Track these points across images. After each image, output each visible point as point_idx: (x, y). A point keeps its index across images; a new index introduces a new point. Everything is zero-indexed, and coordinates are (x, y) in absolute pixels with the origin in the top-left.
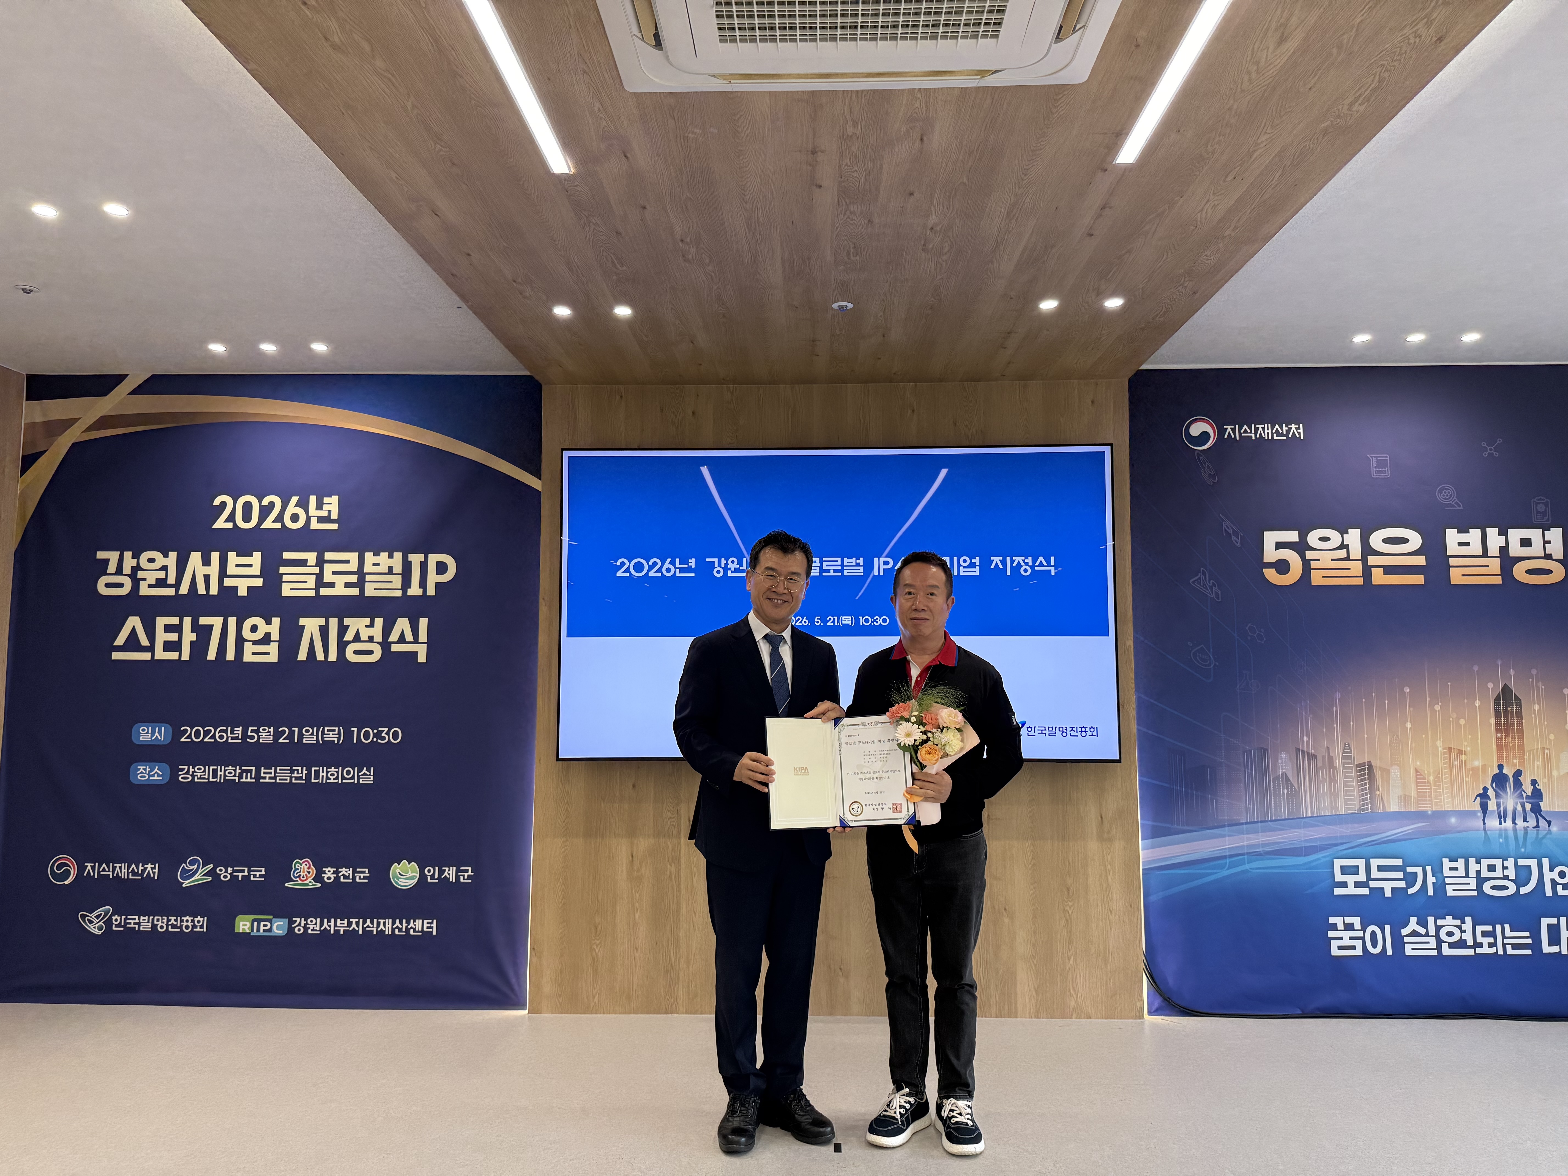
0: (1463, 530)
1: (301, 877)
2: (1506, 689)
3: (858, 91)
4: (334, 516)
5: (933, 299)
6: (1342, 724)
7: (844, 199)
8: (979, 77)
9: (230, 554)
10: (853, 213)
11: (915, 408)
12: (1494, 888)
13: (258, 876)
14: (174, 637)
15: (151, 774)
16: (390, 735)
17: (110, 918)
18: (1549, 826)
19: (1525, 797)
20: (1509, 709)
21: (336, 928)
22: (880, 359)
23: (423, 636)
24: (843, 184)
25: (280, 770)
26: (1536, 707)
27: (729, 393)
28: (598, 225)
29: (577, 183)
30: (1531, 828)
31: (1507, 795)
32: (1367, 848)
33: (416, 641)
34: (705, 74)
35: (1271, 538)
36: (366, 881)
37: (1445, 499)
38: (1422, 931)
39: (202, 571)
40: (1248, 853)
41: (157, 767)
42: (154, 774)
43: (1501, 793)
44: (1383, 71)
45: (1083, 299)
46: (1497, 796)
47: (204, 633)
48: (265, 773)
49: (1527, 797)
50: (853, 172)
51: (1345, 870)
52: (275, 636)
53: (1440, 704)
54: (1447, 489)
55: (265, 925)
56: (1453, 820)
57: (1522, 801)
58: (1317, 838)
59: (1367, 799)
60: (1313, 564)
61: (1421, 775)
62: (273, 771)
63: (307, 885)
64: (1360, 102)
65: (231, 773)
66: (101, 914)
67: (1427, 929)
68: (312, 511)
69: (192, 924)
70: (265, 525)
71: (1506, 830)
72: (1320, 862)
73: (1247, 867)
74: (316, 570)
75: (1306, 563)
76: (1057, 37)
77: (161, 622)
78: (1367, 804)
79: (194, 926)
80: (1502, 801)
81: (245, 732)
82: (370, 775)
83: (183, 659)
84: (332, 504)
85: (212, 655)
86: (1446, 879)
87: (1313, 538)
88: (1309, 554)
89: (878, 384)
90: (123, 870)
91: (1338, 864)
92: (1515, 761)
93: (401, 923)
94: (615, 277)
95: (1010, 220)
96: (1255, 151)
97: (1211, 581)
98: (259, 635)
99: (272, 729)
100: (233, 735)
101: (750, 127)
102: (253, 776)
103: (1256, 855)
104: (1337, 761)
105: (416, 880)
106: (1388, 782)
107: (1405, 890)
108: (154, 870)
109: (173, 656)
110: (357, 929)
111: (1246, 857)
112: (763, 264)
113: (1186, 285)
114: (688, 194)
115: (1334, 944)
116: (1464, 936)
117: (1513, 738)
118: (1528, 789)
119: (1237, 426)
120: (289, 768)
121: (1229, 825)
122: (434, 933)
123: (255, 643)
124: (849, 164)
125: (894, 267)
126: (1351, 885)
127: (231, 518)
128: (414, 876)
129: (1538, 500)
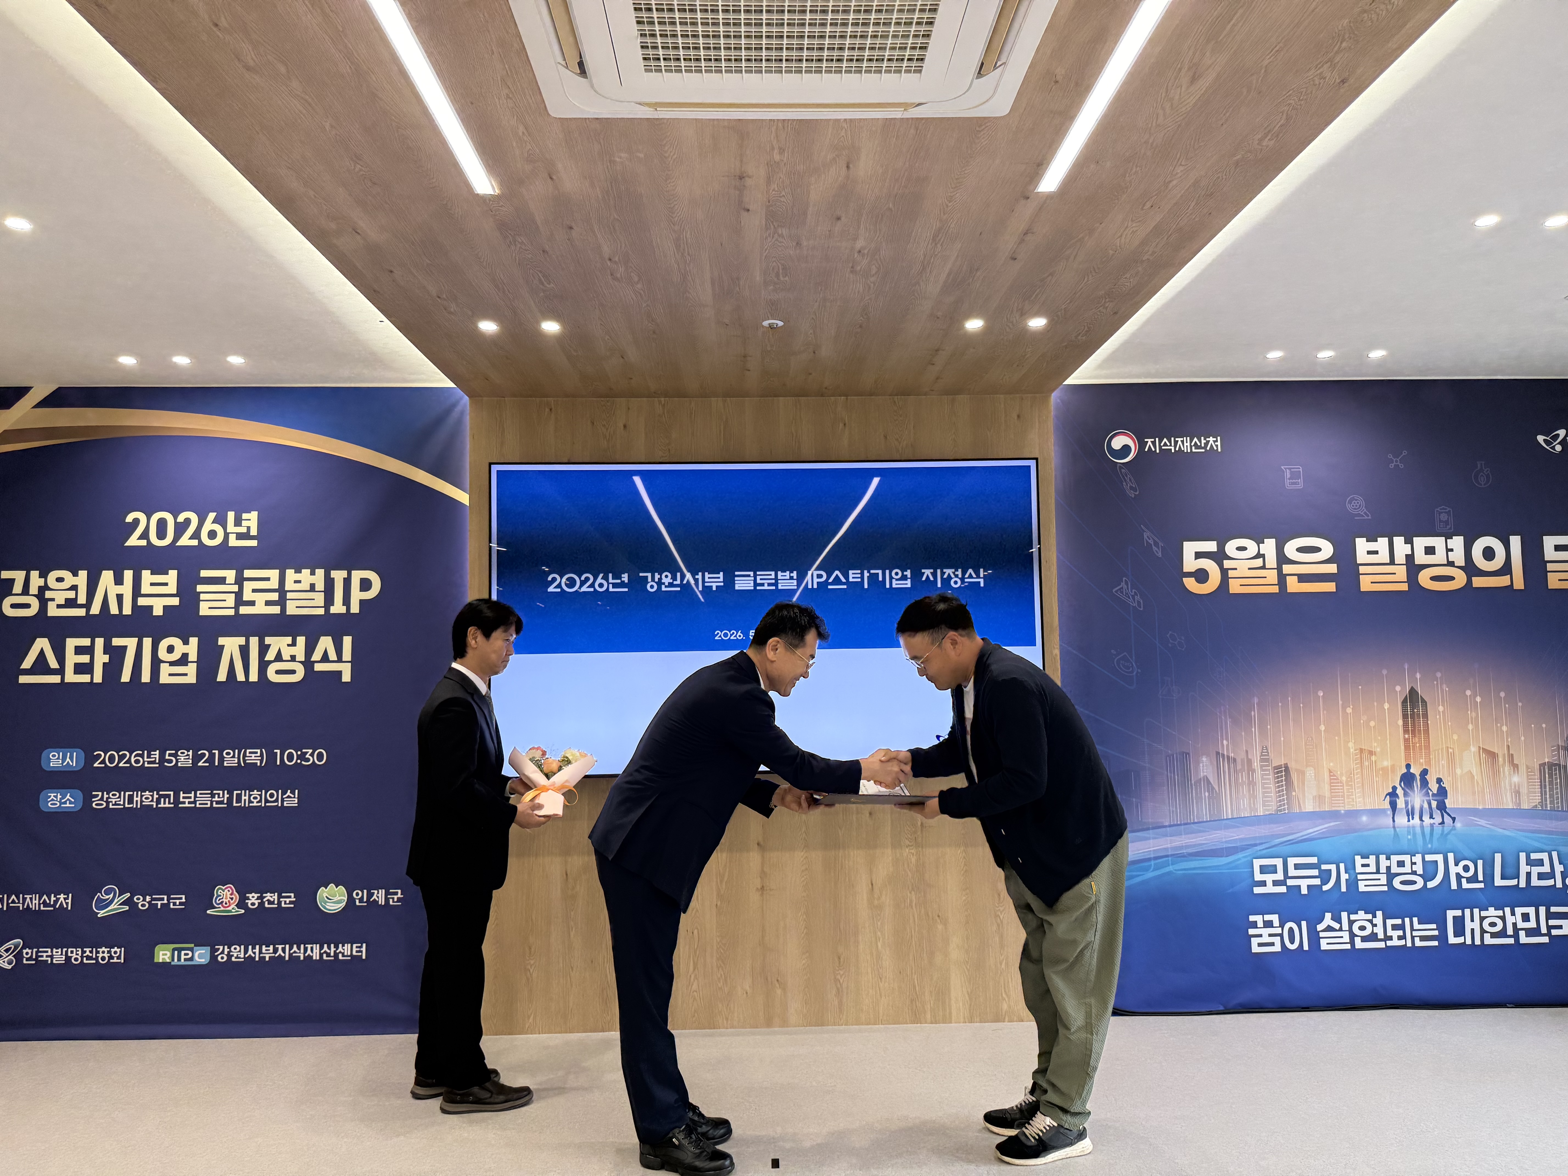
0: (1372, 539)
1: (224, 903)
2: (1413, 691)
3: (784, 120)
4: (254, 532)
5: (861, 318)
6: (1259, 727)
7: (772, 222)
8: (903, 109)
9: (144, 572)
10: (781, 236)
11: (847, 421)
12: (1403, 883)
13: (178, 904)
14: (85, 659)
15: (63, 801)
16: (314, 757)
17: (20, 952)
18: (1454, 822)
19: (1430, 795)
20: (1416, 710)
21: (261, 955)
22: (810, 374)
23: (347, 654)
24: (771, 208)
25: (200, 794)
26: (1441, 708)
27: (660, 406)
28: (525, 244)
29: (502, 204)
30: (1437, 824)
31: (1414, 794)
32: (1285, 847)
33: (340, 660)
34: (632, 102)
35: (1190, 548)
36: (292, 906)
37: (1355, 509)
38: (1336, 926)
39: (114, 590)
40: (1172, 855)
41: (69, 794)
42: (66, 801)
43: (1409, 792)
44: (1290, 109)
45: (1007, 319)
46: (1406, 794)
47: (116, 655)
48: (184, 798)
49: (1433, 795)
50: (781, 197)
51: (1264, 870)
52: (193, 656)
53: (1351, 707)
54: (1356, 500)
55: (186, 954)
56: (1364, 818)
57: (1428, 798)
58: (1237, 839)
59: (1283, 800)
60: (1231, 573)
61: (1334, 775)
62: (192, 795)
63: (230, 911)
64: (1268, 138)
65: (147, 798)
66: (11, 948)
67: (1341, 924)
68: (231, 527)
69: (109, 955)
70: (180, 543)
71: (1414, 827)
72: (1239, 862)
73: (1170, 868)
74: (235, 588)
75: (1224, 572)
76: (979, 73)
77: (71, 643)
78: (1284, 805)
79: (111, 957)
80: (1409, 799)
81: (162, 755)
82: (294, 797)
83: (95, 681)
84: (251, 520)
85: (126, 677)
86: (1358, 875)
87: (1231, 547)
88: (1227, 564)
89: (809, 398)
90: (33, 902)
91: (1257, 863)
92: (1421, 761)
93: (329, 948)
94: (542, 294)
95: (936, 244)
96: (1171, 181)
97: (1133, 591)
98: (176, 656)
99: (191, 753)
100: (150, 759)
101: (676, 153)
102: (172, 801)
103: (1179, 857)
104: (1256, 764)
105: (344, 903)
106: (1303, 784)
107: (1320, 887)
108: (67, 901)
109: (85, 678)
110: (283, 955)
111: (1170, 858)
112: (692, 283)
113: (1107, 305)
114: (615, 215)
115: (1255, 941)
116: (1376, 930)
117: (1420, 738)
118: (1434, 787)
119: (1157, 439)
120: (210, 792)
121: (1154, 828)
122: (364, 957)
123: (172, 664)
124: (776, 189)
125: (823, 288)
126: (1269, 883)
127: (145, 535)
128: (342, 900)
129: (1440, 509)
